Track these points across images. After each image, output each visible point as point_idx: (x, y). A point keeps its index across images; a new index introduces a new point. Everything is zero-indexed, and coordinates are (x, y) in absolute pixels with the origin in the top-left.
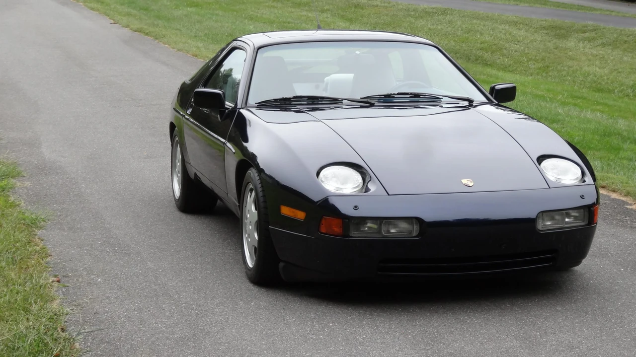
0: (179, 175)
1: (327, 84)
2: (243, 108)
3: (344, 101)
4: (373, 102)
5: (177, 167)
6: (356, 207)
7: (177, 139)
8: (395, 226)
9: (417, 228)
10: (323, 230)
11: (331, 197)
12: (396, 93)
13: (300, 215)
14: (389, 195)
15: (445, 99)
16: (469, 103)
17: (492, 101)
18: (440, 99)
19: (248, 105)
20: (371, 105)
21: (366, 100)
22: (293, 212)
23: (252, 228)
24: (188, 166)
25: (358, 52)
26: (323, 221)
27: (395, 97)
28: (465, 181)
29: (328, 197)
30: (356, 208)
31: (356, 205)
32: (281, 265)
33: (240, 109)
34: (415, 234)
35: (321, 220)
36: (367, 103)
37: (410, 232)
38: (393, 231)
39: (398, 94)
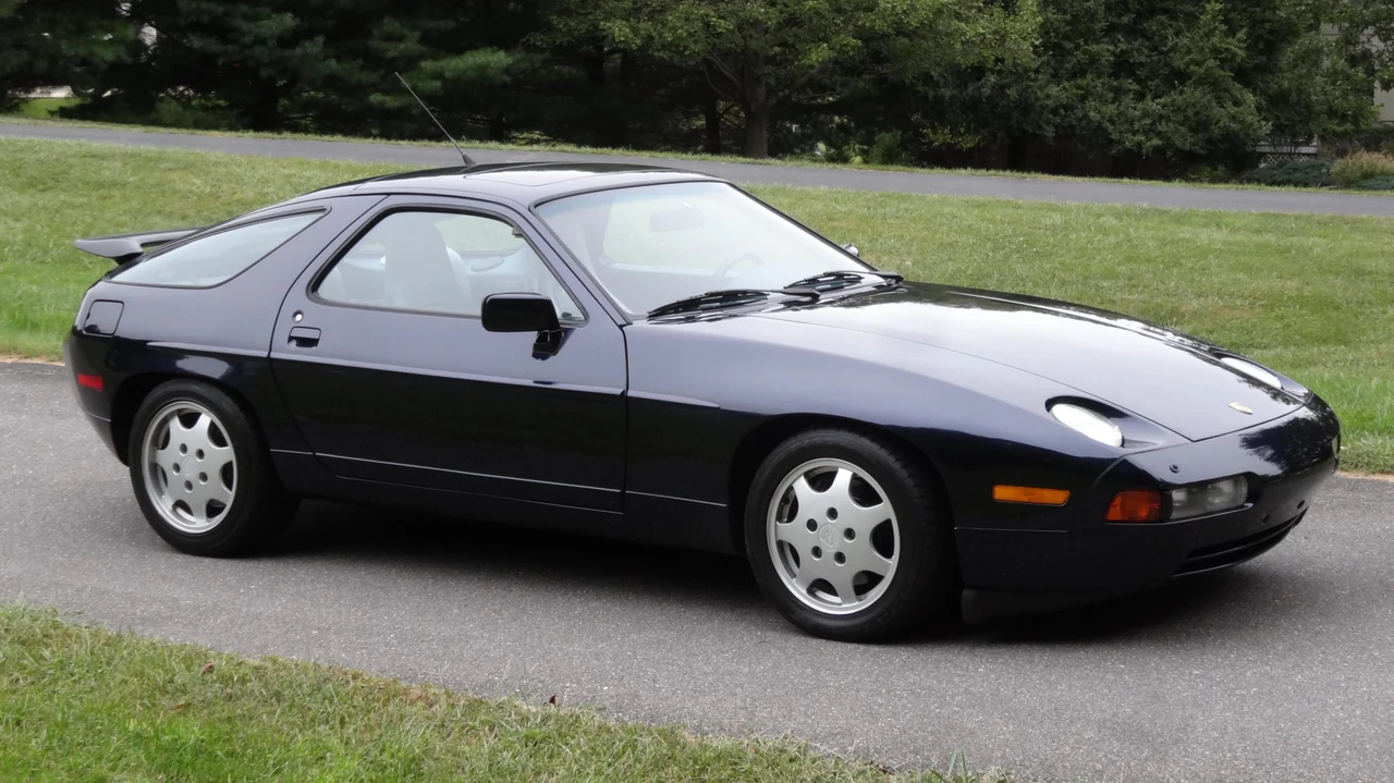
2: (629, 324)
3: (772, 296)
4: (816, 292)
6: (1176, 468)
8: (1220, 492)
9: (1244, 490)
10: (1115, 513)
11: (1131, 456)
14: (1193, 441)
18: (862, 278)
20: (813, 301)
22: (1032, 494)
23: (857, 538)
26: (1118, 501)
28: (1236, 406)
29: (1126, 458)
30: (1174, 469)
31: (1177, 464)
32: (968, 595)
34: (1242, 499)
35: (1113, 499)
37: (1234, 499)
38: (1217, 501)
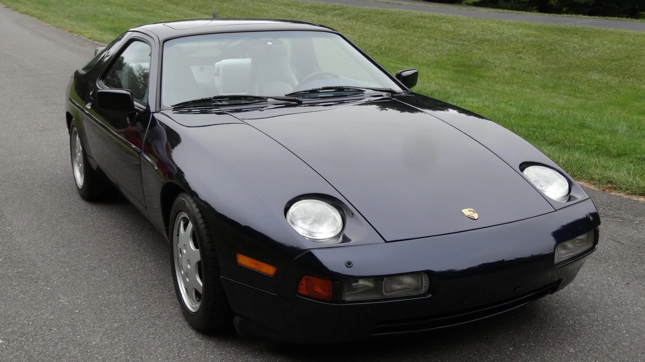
0: (80, 165)
1: (218, 69)
2: (157, 112)
3: (269, 100)
4: (301, 99)
5: (78, 156)
7: (75, 129)
8: (400, 283)
9: (426, 283)
10: (303, 290)
11: (314, 250)
12: (321, 87)
13: (268, 270)
14: (386, 242)
15: (368, 91)
16: (391, 95)
17: (406, 90)
18: (364, 91)
19: (162, 108)
20: (299, 103)
21: (293, 98)
22: (257, 264)
23: (191, 267)
24: (91, 161)
25: (270, 43)
26: (303, 282)
27: (320, 92)
28: (466, 212)
30: (349, 264)
32: (237, 319)
33: (154, 113)
34: (424, 290)
35: (300, 280)
36: (293, 101)
37: (417, 289)
39: (323, 89)
